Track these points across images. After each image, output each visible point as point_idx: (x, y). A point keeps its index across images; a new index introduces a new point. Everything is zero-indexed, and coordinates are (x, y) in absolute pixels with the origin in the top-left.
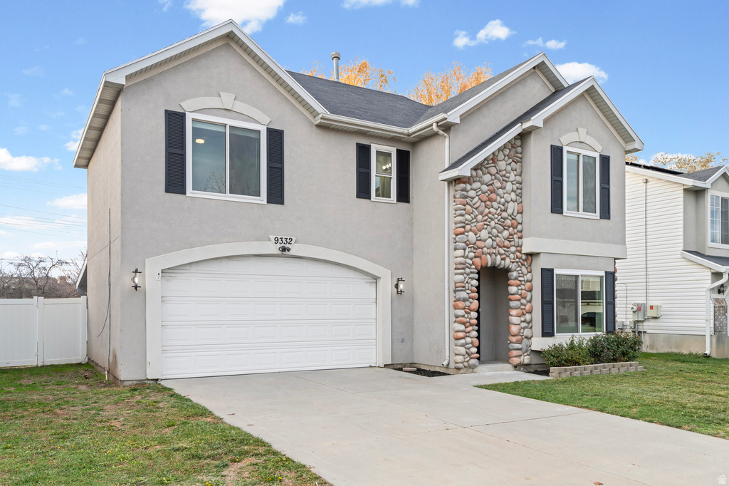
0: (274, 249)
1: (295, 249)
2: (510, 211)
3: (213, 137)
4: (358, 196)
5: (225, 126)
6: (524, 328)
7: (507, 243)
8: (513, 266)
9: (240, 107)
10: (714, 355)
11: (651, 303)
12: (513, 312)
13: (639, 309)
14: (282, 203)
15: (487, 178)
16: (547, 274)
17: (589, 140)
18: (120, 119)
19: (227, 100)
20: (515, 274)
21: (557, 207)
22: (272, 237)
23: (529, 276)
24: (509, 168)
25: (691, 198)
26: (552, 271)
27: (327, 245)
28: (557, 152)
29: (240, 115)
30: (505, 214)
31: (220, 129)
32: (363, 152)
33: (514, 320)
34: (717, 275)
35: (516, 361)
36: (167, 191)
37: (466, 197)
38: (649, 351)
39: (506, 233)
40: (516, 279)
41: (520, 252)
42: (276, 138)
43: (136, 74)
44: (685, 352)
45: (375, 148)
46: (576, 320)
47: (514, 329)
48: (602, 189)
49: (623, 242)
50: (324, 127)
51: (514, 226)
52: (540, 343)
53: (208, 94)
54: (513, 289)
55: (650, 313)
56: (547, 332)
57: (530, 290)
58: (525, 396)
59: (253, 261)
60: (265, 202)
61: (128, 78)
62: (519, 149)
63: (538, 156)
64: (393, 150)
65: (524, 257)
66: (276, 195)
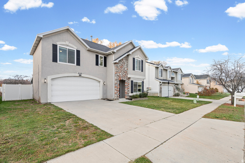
0: (78, 75)
1: (82, 75)
2: (125, 70)
3: (64, 51)
4: (96, 65)
5: (67, 48)
6: (128, 92)
7: (125, 75)
8: (126, 80)
9: (70, 45)
10: (160, 96)
11: (150, 87)
12: (126, 89)
13: (148, 88)
14: (80, 66)
15: (121, 63)
16: (132, 81)
17: (139, 57)
18: (41, 45)
19: (67, 43)
20: (126, 81)
21: (134, 69)
22: (77, 73)
23: (129, 82)
24: (125, 61)
25: (156, 69)
26: (133, 81)
27: (89, 75)
28: (134, 59)
29: (70, 46)
30: (124, 70)
31: (66, 49)
32: (97, 56)
33: (126, 90)
34: (160, 82)
35: (126, 98)
36: (53, 61)
37: (117, 66)
38: (149, 96)
39: (125, 74)
40: (126, 82)
41: (127, 77)
42: (78, 52)
43: (45, 35)
44: (155, 96)
45: (99, 56)
46: (137, 90)
47: (126, 92)
48: (142, 66)
49: (145, 76)
50: (89, 51)
51: (126, 72)
52: (131, 94)
53: (63, 41)
54: (126, 84)
55: (149, 89)
56: (132, 92)
57: (129, 84)
58: (128, 104)
59: (73, 77)
60: (76, 65)
61: (43, 36)
62: (127, 58)
63: (130, 59)
64: (103, 56)
65: (128, 78)
66: (78, 64)
